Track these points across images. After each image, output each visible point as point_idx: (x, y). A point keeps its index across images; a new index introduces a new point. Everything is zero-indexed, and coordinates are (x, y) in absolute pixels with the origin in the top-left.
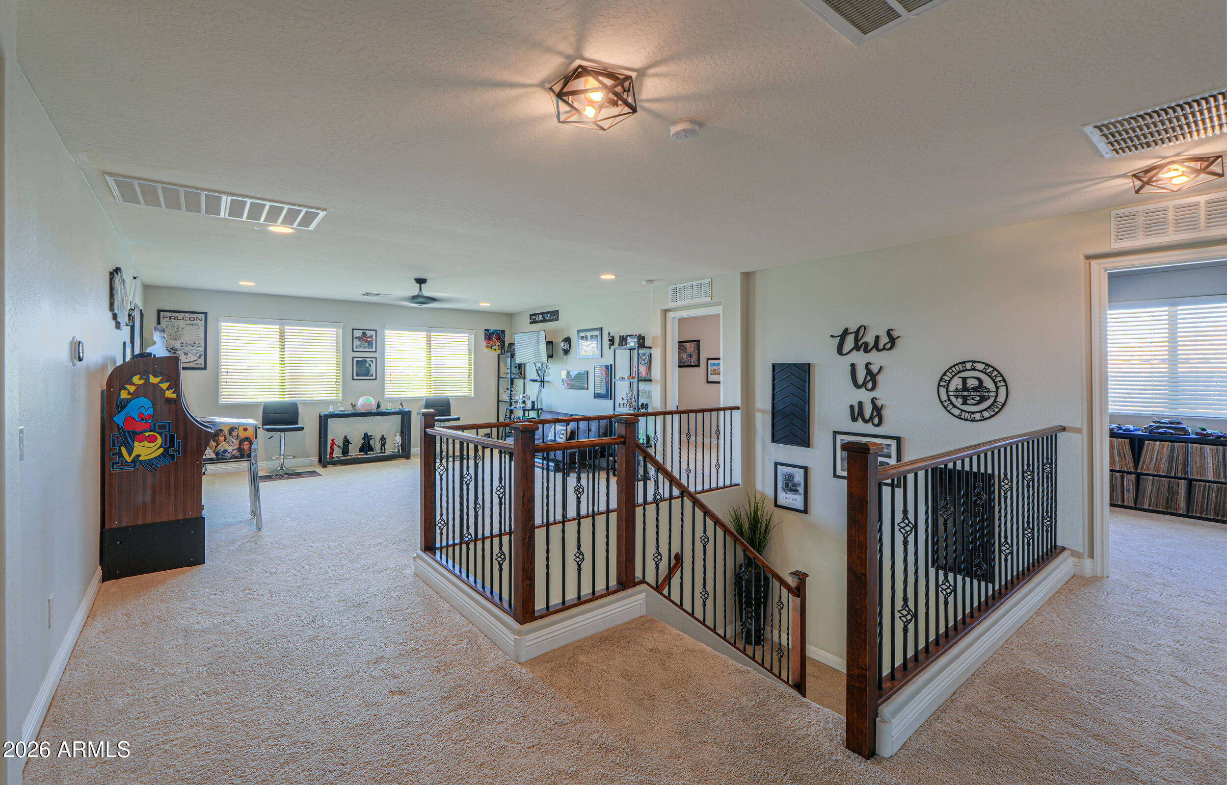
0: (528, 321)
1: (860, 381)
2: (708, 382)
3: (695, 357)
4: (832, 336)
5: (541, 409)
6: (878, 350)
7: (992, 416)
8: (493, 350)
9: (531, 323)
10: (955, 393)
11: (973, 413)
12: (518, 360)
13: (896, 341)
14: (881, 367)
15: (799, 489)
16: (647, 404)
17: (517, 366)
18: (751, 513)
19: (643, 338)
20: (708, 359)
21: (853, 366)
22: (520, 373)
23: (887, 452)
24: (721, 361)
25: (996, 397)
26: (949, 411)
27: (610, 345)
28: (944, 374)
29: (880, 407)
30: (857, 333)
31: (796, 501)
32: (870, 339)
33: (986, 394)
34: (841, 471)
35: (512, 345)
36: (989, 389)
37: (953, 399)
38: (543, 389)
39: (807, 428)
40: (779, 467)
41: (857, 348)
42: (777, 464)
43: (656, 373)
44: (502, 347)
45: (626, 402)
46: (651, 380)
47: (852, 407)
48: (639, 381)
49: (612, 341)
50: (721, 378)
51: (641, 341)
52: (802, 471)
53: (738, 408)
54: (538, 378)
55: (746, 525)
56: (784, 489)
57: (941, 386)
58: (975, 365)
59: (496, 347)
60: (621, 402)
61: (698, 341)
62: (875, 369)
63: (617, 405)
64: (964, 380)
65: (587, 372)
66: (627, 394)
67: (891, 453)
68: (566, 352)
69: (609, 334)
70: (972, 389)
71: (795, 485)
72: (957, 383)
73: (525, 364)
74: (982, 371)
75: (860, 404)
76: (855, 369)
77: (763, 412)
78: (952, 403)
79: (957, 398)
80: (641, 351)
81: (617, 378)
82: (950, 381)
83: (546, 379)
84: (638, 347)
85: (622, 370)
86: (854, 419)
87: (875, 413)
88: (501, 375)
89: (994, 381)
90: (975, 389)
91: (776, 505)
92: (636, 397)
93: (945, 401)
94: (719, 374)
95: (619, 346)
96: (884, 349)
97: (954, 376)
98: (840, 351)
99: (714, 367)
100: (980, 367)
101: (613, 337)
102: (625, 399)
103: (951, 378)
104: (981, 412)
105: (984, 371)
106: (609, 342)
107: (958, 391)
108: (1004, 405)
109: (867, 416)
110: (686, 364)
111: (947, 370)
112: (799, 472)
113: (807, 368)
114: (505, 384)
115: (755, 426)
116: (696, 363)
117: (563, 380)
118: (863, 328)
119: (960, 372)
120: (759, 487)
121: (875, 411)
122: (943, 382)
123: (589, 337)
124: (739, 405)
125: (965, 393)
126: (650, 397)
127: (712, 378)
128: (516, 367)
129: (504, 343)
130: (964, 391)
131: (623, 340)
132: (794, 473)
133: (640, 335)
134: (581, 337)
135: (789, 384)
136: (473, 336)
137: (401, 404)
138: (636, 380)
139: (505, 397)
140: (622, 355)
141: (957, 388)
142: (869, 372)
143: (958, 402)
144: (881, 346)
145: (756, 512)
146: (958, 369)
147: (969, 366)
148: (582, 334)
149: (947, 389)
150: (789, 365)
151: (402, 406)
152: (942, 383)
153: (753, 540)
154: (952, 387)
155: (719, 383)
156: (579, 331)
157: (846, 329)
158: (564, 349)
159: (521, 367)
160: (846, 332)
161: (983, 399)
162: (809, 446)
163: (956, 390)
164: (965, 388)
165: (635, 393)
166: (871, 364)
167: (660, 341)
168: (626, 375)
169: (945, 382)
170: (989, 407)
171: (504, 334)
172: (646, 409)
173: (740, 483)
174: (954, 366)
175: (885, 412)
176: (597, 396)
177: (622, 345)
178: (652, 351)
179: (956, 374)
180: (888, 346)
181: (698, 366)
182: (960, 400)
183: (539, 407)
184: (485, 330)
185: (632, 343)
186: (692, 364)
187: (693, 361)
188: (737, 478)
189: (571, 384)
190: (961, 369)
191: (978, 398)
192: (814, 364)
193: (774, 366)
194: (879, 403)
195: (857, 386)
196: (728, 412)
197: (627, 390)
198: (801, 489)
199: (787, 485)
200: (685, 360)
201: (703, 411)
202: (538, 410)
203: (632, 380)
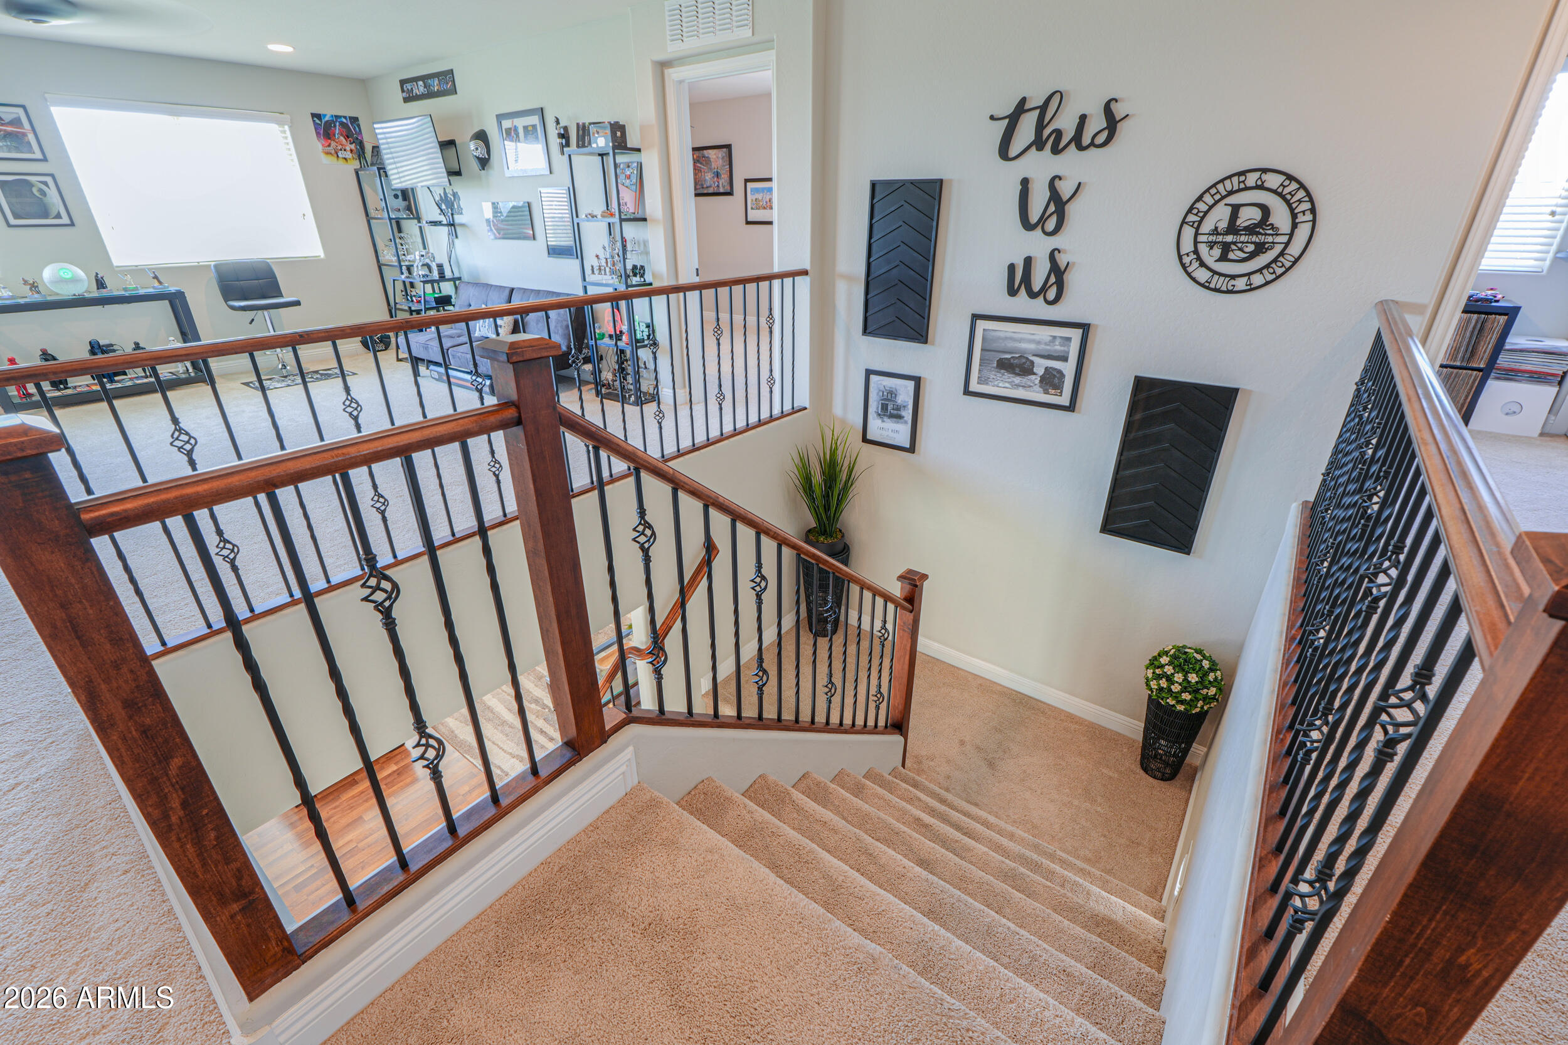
0: (400, 96)
1: (1034, 216)
2: (748, 223)
3: (725, 176)
4: (992, 118)
5: (459, 279)
6: (1081, 148)
7: (1267, 283)
8: (341, 161)
9: (406, 100)
10: (1211, 238)
11: (1233, 277)
12: (398, 180)
13: (1119, 125)
14: (1080, 184)
15: (903, 413)
16: (642, 267)
17: (399, 193)
18: (824, 454)
19: (622, 128)
20: (747, 181)
21: (1025, 182)
22: (409, 208)
23: (1061, 351)
24: (774, 185)
25: (1287, 244)
26: (1189, 275)
27: (562, 147)
28: (1200, 199)
29: (1063, 269)
30: (1043, 108)
31: (899, 433)
32: (1066, 123)
33: (1270, 239)
34: (978, 383)
35: (376, 149)
36: (1278, 229)
37: (1203, 249)
38: (456, 241)
39: (927, 309)
40: (873, 378)
41: (1039, 143)
42: (869, 373)
43: (654, 204)
44: (360, 153)
45: (603, 263)
46: (645, 220)
47: (1012, 268)
48: (621, 220)
49: (564, 136)
50: (774, 215)
51: (619, 134)
52: (911, 384)
53: (805, 273)
54: (442, 218)
55: (817, 478)
56: (879, 415)
57: (1186, 223)
58: (1264, 177)
59: (349, 155)
60: (596, 264)
61: (728, 147)
62: (1065, 189)
63: (588, 271)
64: (1236, 209)
65: (529, 205)
66: (604, 248)
67: (1068, 353)
68: (484, 162)
69: (558, 122)
70: (1246, 228)
71: (898, 408)
72: (1220, 216)
73: (412, 189)
74: (1275, 192)
75: (1028, 261)
76: (1028, 189)
77: (849, 278)
78: (1199, 258)
79: (1211, 248)
80: (622, 159)
81: (582, 216)
82: (1206, 213)
83: (458, 219)
84: (614, 148)
85: (592, 200)
86: (1012, 292)
87: (1053, 279)
88: (372, 213)
89: (1292, 210)
90: (1251, 230)
91: (865, 440)
92: (621, 254)
93: (1187, 255)
94: (771, 208)
95: (578, 146)
96: (1093, 144)
97: (1217, 202)
98: (1004, 152)
99: (759, 196)
100: (1273, 181)
101: (566, 128)
102: (602, 256)
103: (1211, 207)
104: (1249, 274)
105: (1280, 190)
106: (559, 140)
107: (1218, 234)
108: (1297, 260)
109: (1037, 284)
110: (711, 191)
111: (1207, 190)
112: (906, 387)
113: (938, 190)
114: (383, 231)
115: (834, 307)
116: (728, 189)
117: (488, 221)
118: (1058, 96)
119: (1230, 193)
120: (838, 410)
121: (1053, 276)
122: (1194, 216)
123: (521, 131)
124: (807, 266)
125: (1229, 238)
126: (647, 253)
127: (753, 215)
128: (396, 196)
129: (361, 145)
130: (1227, 234)
131: (584, 132)
132: (898, 388)
133: (617, 123)
134: (508, 131)
135: (901, 223)
136: (286, 127)
137: (156, 277)
138: (616, 220)
139: (388, 256)
140: (587, 167)
141: (1216, 228)
142: (1055, 196)
143: (1210, 256)
144: (1086, 140)
145: (833, 453)
146: (1229, 188)
147: (1252, 179)
148: (506, 124)
149: (1197, 229)
150: (903, 184)
151: (160, 283)
152: (1191, 218)
153: (828, 496)
154: (1207, 227)
155: (770, 223)
156: (500, 117)
157: (1023, 100)
158: (478, 158)
159: (406, 194)
160: (1021, 108)
161: (1260, 249)
162: (926, 342)
163: (1215, 231)
164: (1232, 229)
165: (619, 244)
166: (1060, 178)
167: (656, 135)
168: (599, 208)
169: (1196, 215)
170: (1268, 266)
171: (359, 126)
172: (642, 276)
173: (807, 406)
174: (1222, 181)
175: (1070, 278)
176: (555, 252)
177: (584, 146)
178: (644, 157)
179: (1223, 198)
180: (1101, 139)
181: (730, 193)
182: (1217, 252)
183: (457, 275)
184: (314, 115)
185: (601, 142)
186: (722, 190)
187: (723, 185)
188: (803, 398)
189: (504, 229)
190: (1236, 188)
191: (1251, 248)
192: (950, 181)
193: (874, 185)
194: (1062, 260)
195: (1028, 226)
196: (788, 281)
197: (605, 240)
198: (908, 414)
199: (884, 407)
200: (708, 184)
201: (743, 281)
202: (454, 280)
203: (611, 220)
